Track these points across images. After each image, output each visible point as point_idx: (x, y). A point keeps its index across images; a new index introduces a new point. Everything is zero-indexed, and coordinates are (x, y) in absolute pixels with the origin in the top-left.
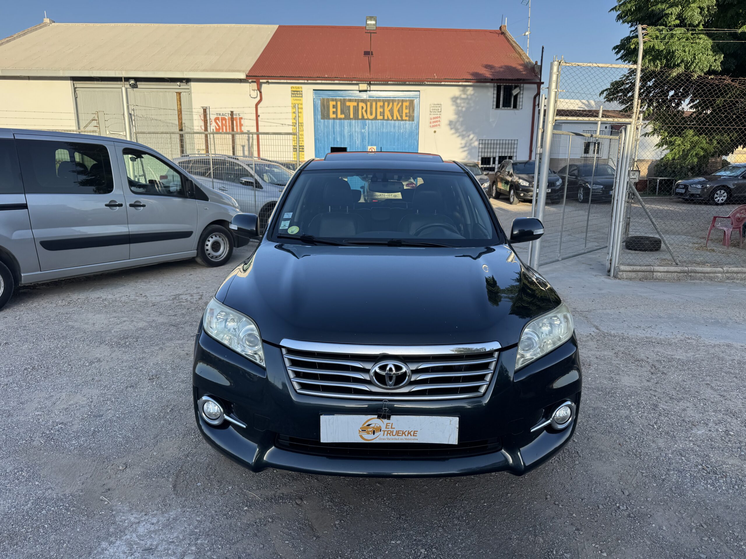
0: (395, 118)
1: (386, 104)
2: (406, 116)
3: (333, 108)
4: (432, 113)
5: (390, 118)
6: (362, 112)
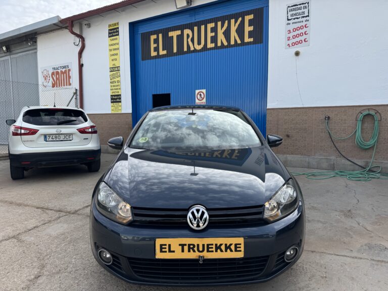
0: (232, 42)
1: (219, 24)
2: (249, 37)
3: (155, 43)
4: (291, 22)
5: (226, 43)
6: (188, 42)
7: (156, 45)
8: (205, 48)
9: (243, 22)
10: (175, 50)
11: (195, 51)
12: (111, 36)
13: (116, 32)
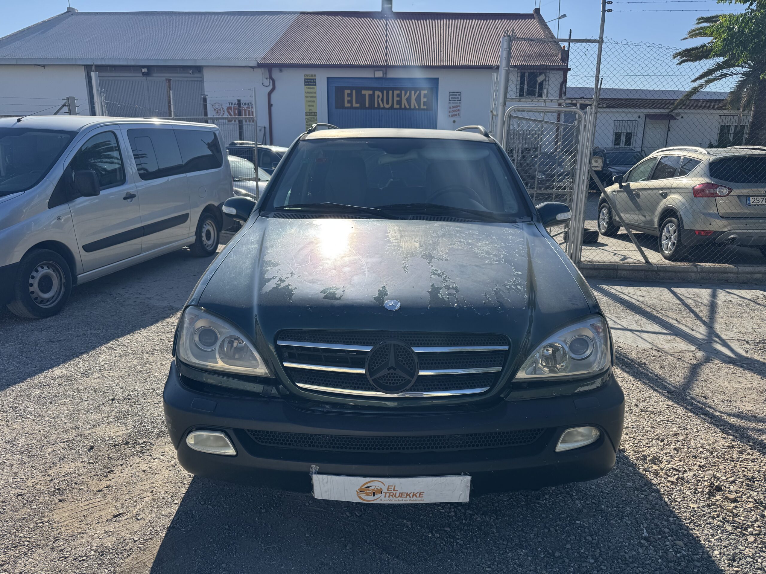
2: (424, 105)
3: (348, 96)
4: (451, 102)
5: (408, 107)
6: (378, 101)
7: (349, 98)
8: (392, 107)
9: (420, 94)
10: (367, 105)
11: (384, 108)
12: (307, 85)
13: (314, 82)
